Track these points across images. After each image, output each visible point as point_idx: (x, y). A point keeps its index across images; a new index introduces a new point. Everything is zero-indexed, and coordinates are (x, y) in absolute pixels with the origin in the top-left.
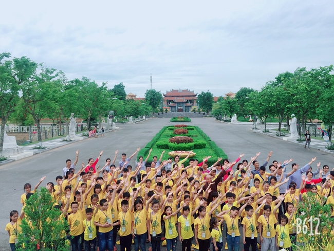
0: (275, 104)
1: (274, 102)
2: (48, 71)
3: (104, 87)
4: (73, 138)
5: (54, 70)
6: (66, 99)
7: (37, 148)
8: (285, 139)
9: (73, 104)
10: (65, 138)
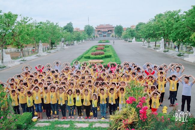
0: (152, 31)
1: (152, 30)
2: (24, 18)
3: (57, 25)
4: (41, 54)
5: (28, 18)
6: (34, 33)
7: (22, 61)
8: (158, 51)
9: (38, 35)
10: (37, 55)
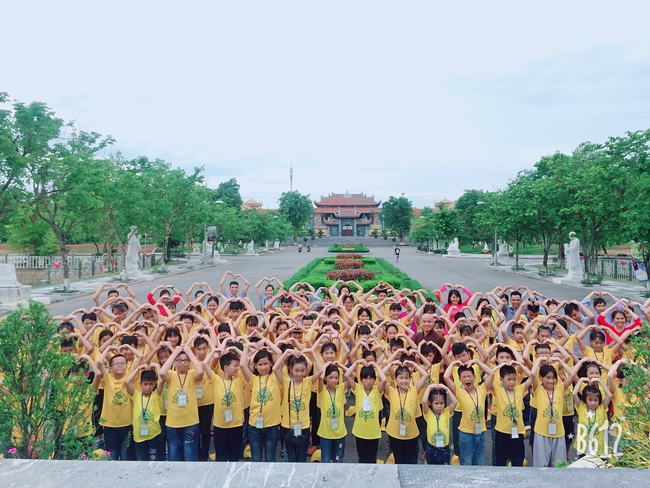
0: (535, 211)
1: (534, 208)
2: (84, 137)
3: (199, 175)
4: (133, 275)
5: (97, 136)
6: (120, 191)
7: (59, 292)
9: (133, 203)
10: (118, 277)
